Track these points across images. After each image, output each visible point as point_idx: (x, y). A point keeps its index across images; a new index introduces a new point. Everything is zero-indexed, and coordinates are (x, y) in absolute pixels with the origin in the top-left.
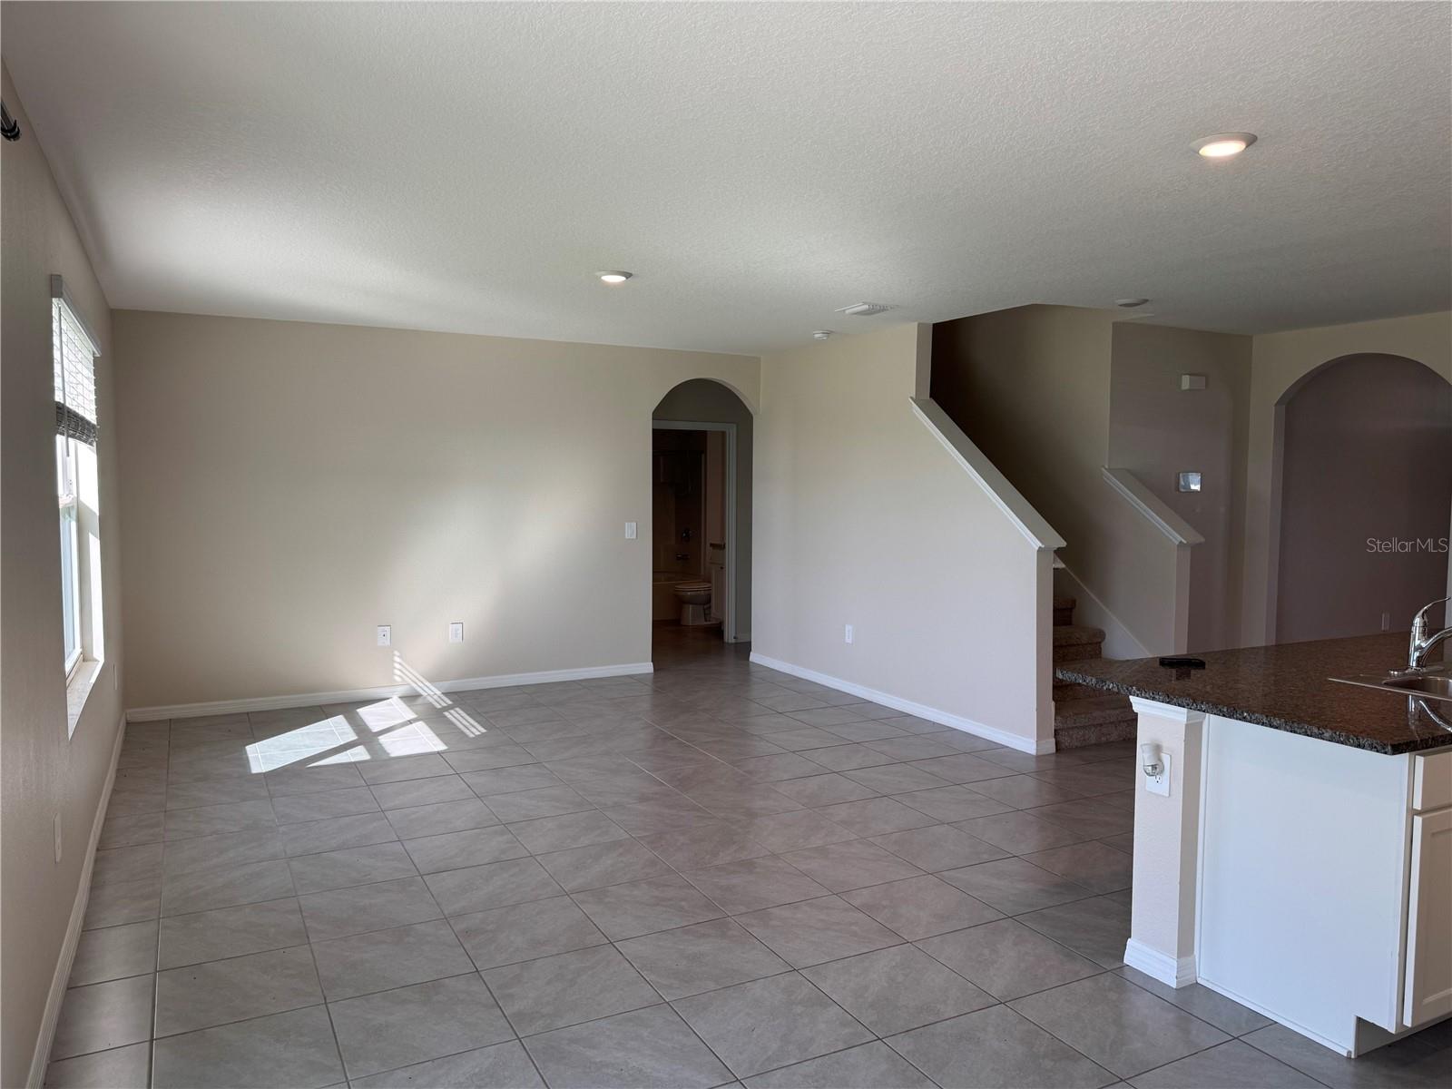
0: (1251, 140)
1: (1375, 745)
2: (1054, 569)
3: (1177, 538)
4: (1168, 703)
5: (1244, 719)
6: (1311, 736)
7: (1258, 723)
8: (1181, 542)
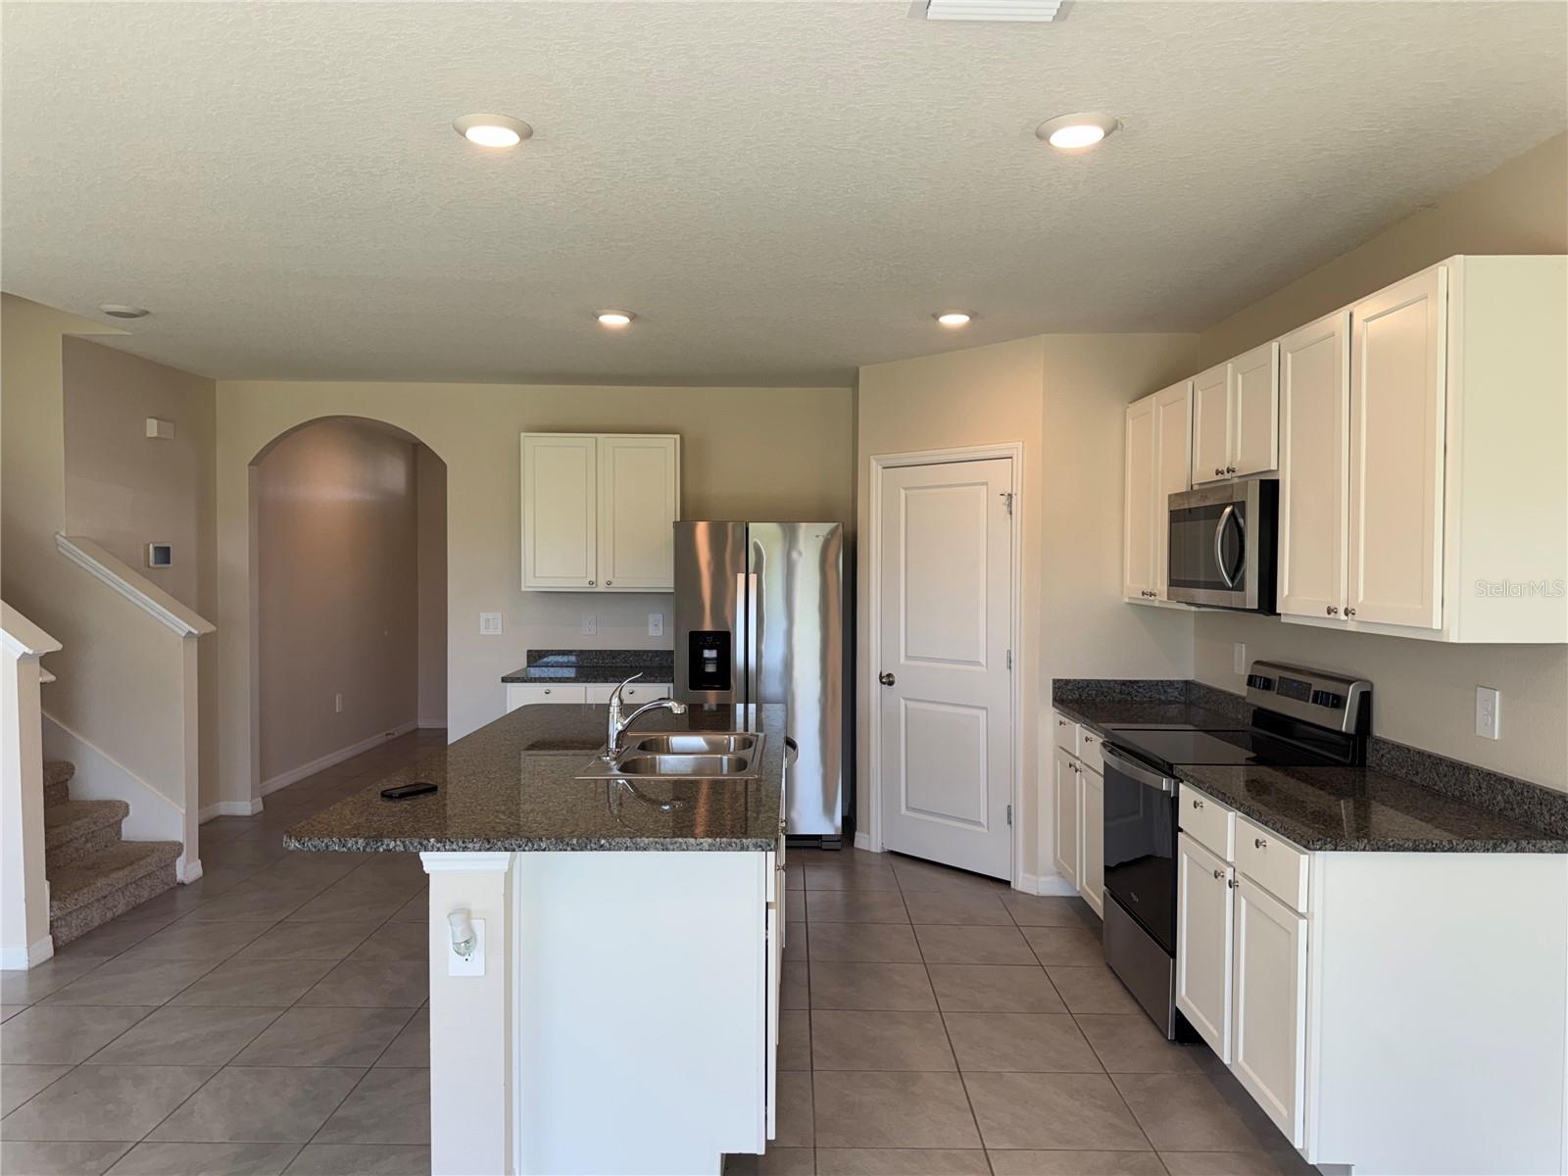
0: (526, 134)
1: (759, 843)
2: (41, 684)
3: (182, 627)
4: (488, 850)
5: (602, 848)
6: (688, 850)
7: (620, 849)
8: (190, 632)
